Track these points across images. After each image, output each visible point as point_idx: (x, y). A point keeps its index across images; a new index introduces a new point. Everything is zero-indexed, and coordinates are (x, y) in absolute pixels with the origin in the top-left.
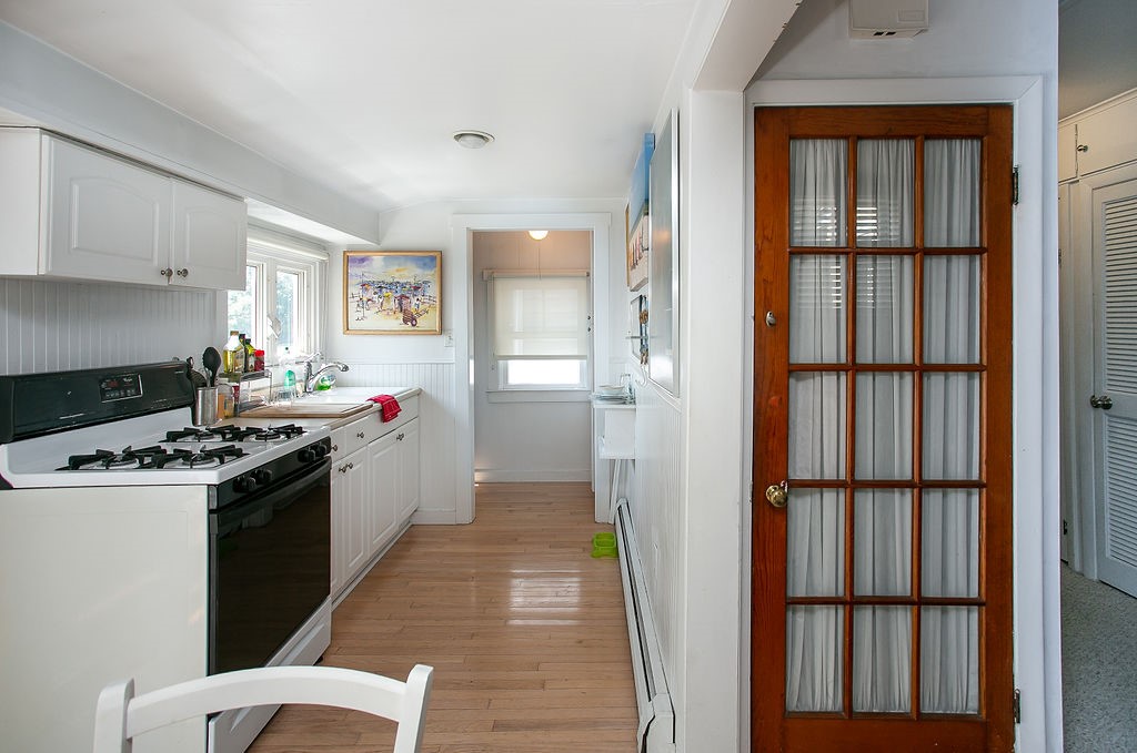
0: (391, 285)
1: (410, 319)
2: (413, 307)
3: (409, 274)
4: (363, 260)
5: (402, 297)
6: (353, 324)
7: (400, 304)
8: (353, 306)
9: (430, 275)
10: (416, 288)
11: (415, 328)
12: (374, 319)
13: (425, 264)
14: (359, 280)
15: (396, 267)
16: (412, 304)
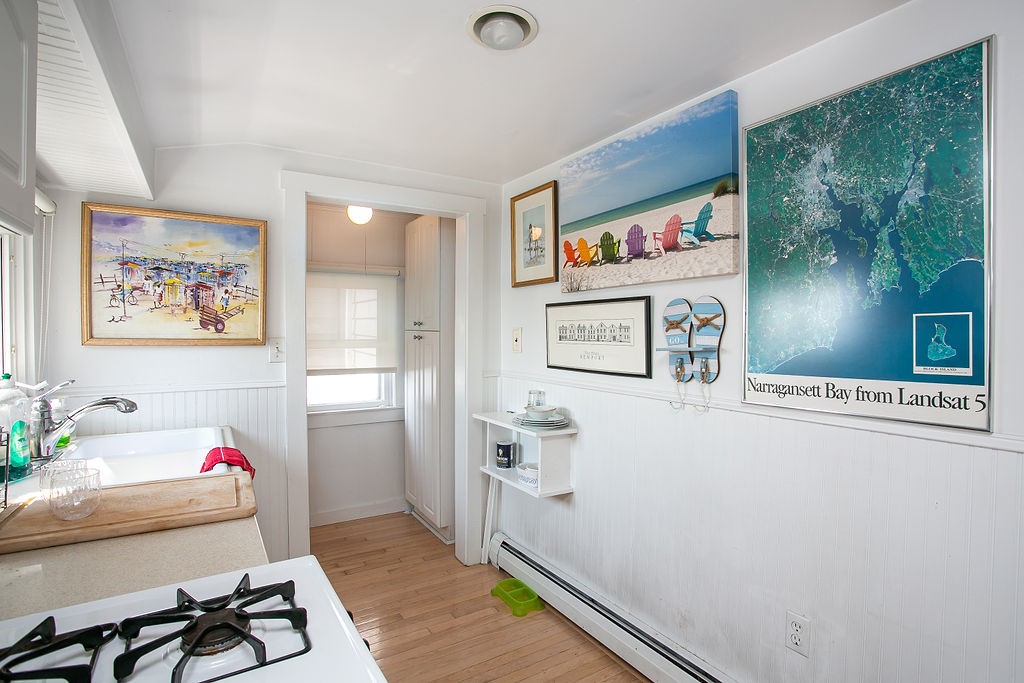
0: (177, 267)
1: (213, 320)
2: (218, 301)
3: (213, 250)
4: (123, 221)
5: (200, 286)
6: (101, 328)
7: (196, 298)
8: (102, 297)
9: (246, 254)
10: (224, 274)
11: (222, 335)
12: (143, 319)
13: (239, 239)
14: (115, 254)
15: (188, 239)
16: (217, 299)
